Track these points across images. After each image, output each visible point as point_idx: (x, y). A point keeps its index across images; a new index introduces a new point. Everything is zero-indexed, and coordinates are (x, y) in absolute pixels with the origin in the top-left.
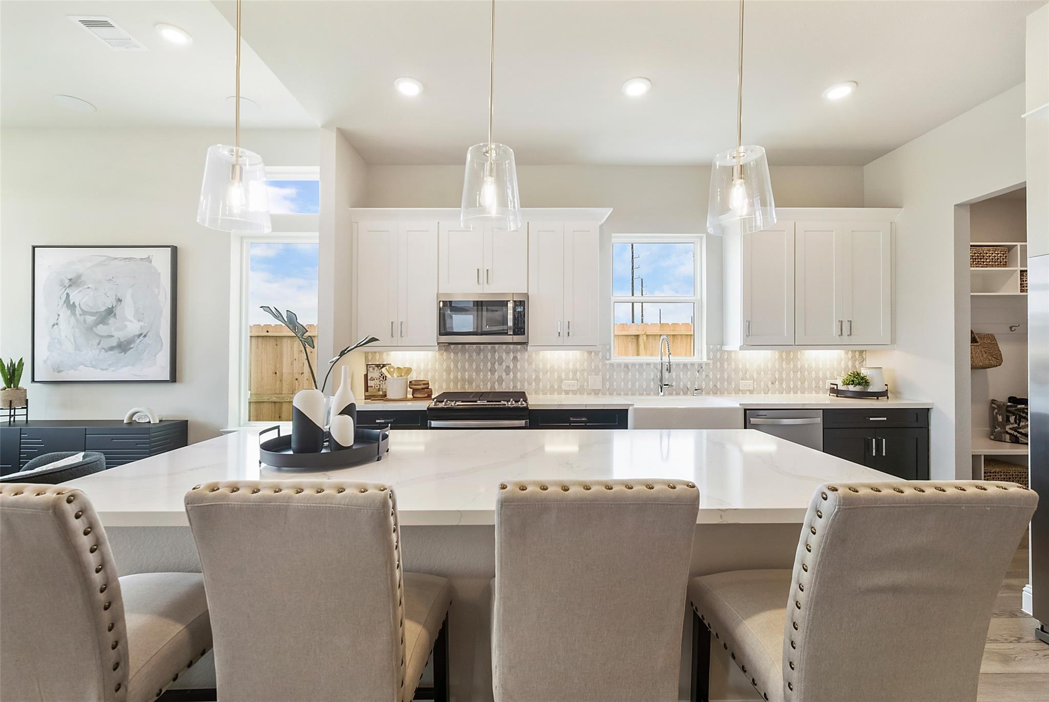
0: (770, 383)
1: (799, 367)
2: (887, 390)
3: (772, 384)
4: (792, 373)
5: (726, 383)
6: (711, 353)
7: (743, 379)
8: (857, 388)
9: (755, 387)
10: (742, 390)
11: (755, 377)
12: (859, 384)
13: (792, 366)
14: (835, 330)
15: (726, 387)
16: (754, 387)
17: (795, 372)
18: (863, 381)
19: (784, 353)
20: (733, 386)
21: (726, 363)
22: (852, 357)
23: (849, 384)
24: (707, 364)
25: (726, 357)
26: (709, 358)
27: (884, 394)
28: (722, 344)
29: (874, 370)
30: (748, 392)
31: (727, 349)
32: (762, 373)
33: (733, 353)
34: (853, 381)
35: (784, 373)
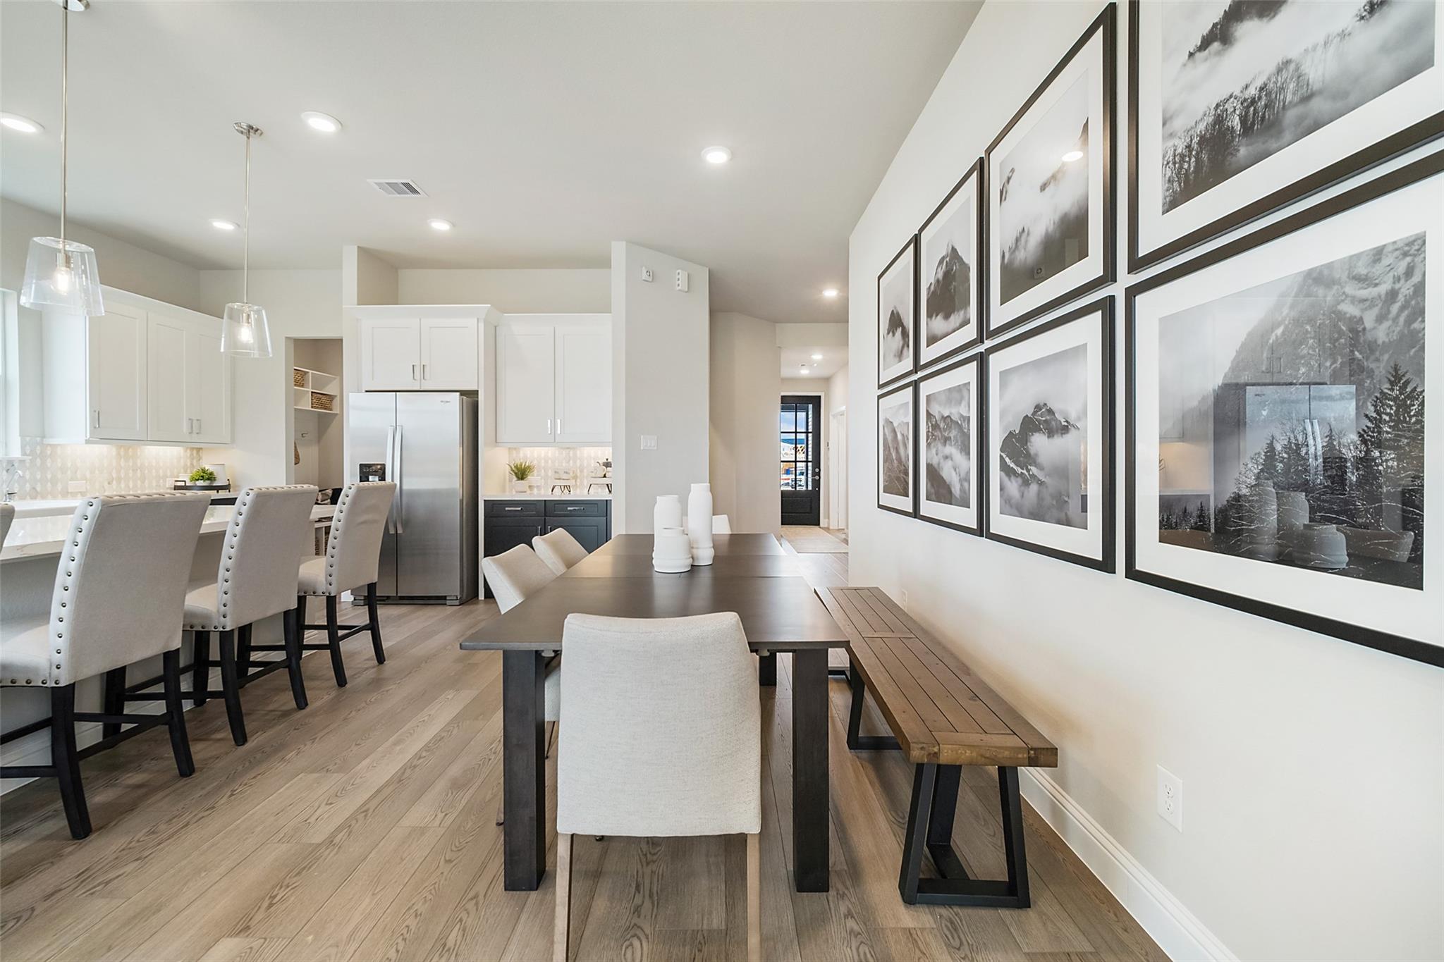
0: (106, 484)
1: (139, 465)
2: (229, 484)
3: (109, 483)
4: (131, 471)
5: (49, 484)
6: (28, 447)
7: (72, 479)
8: (207, 483)
9: (88, 487)
10: (71, 493)
11: (88, 476)
12: (208, 479)
13: (131, 464)
14: (185, 429)
15: (49, 489)
16: (86, 488)
17: (135, 471)
18: (211, 477)
19: (122, 450)
20: (59, 489)
21: (49, 460)
22: (190, 455)
23: (198, 480)
24: (22, 462)
25: (49, 452)
26: (24, 454)
27: (226, 487)
28: (43, 437)
29: (219, 467)
30: (79, 495)
31: (51, 443)
32: (97, 472)
33: (59, 448)
34: (202, 476)
35: (122, 471)
